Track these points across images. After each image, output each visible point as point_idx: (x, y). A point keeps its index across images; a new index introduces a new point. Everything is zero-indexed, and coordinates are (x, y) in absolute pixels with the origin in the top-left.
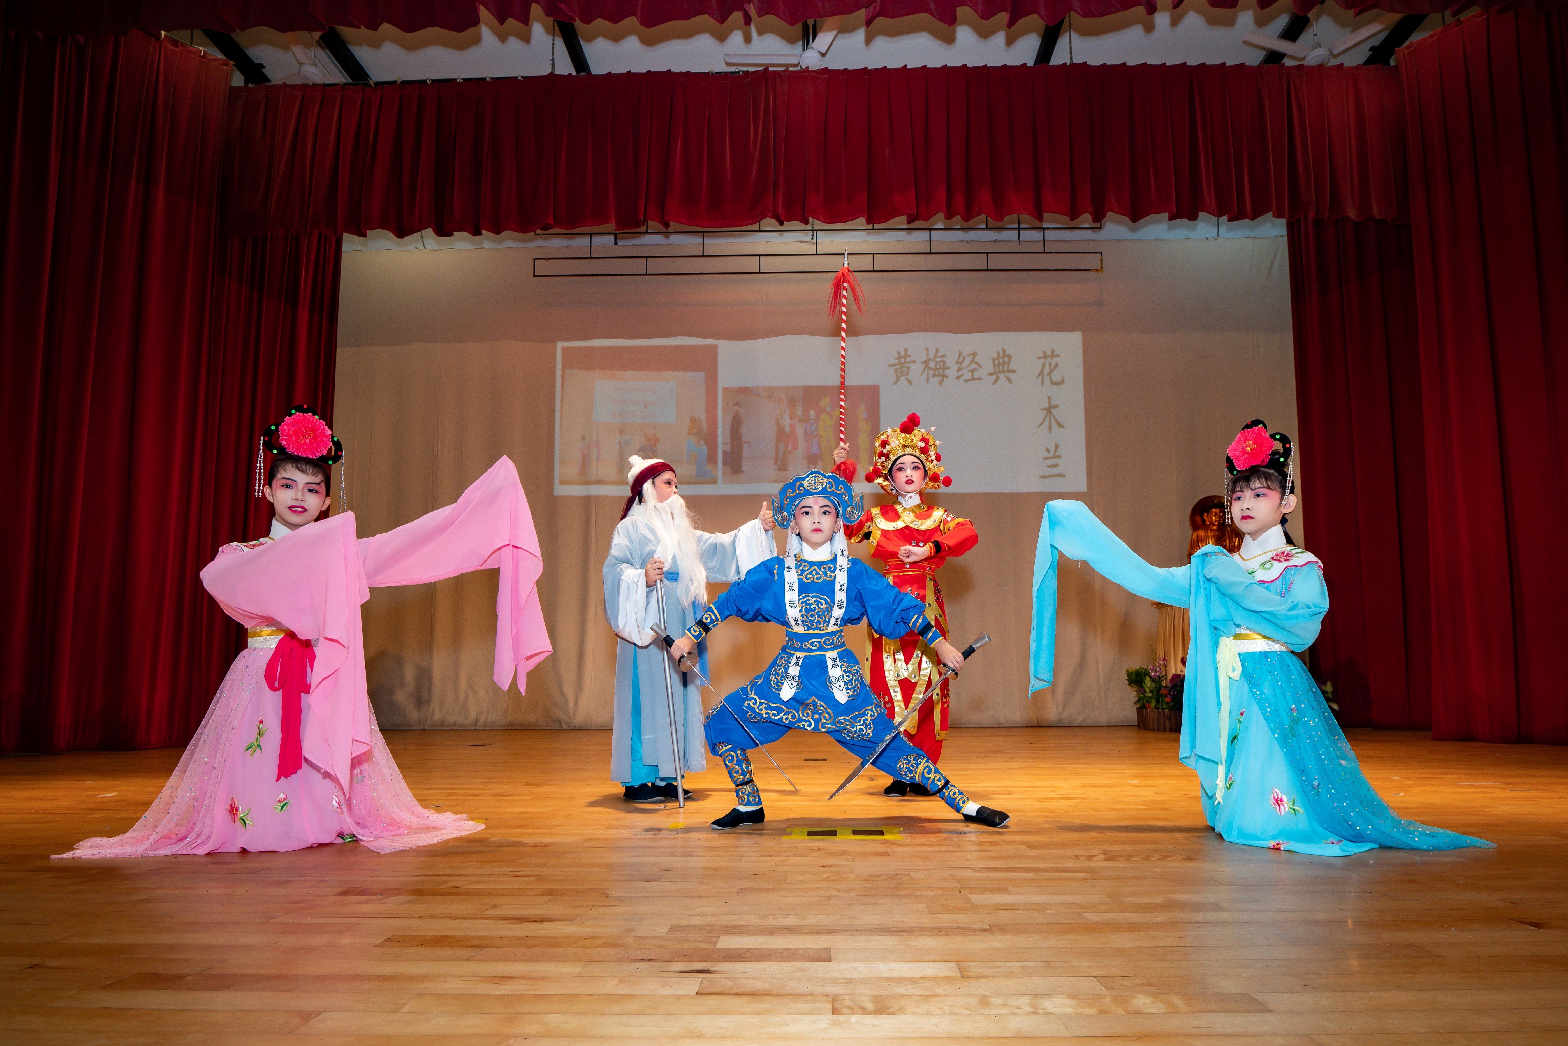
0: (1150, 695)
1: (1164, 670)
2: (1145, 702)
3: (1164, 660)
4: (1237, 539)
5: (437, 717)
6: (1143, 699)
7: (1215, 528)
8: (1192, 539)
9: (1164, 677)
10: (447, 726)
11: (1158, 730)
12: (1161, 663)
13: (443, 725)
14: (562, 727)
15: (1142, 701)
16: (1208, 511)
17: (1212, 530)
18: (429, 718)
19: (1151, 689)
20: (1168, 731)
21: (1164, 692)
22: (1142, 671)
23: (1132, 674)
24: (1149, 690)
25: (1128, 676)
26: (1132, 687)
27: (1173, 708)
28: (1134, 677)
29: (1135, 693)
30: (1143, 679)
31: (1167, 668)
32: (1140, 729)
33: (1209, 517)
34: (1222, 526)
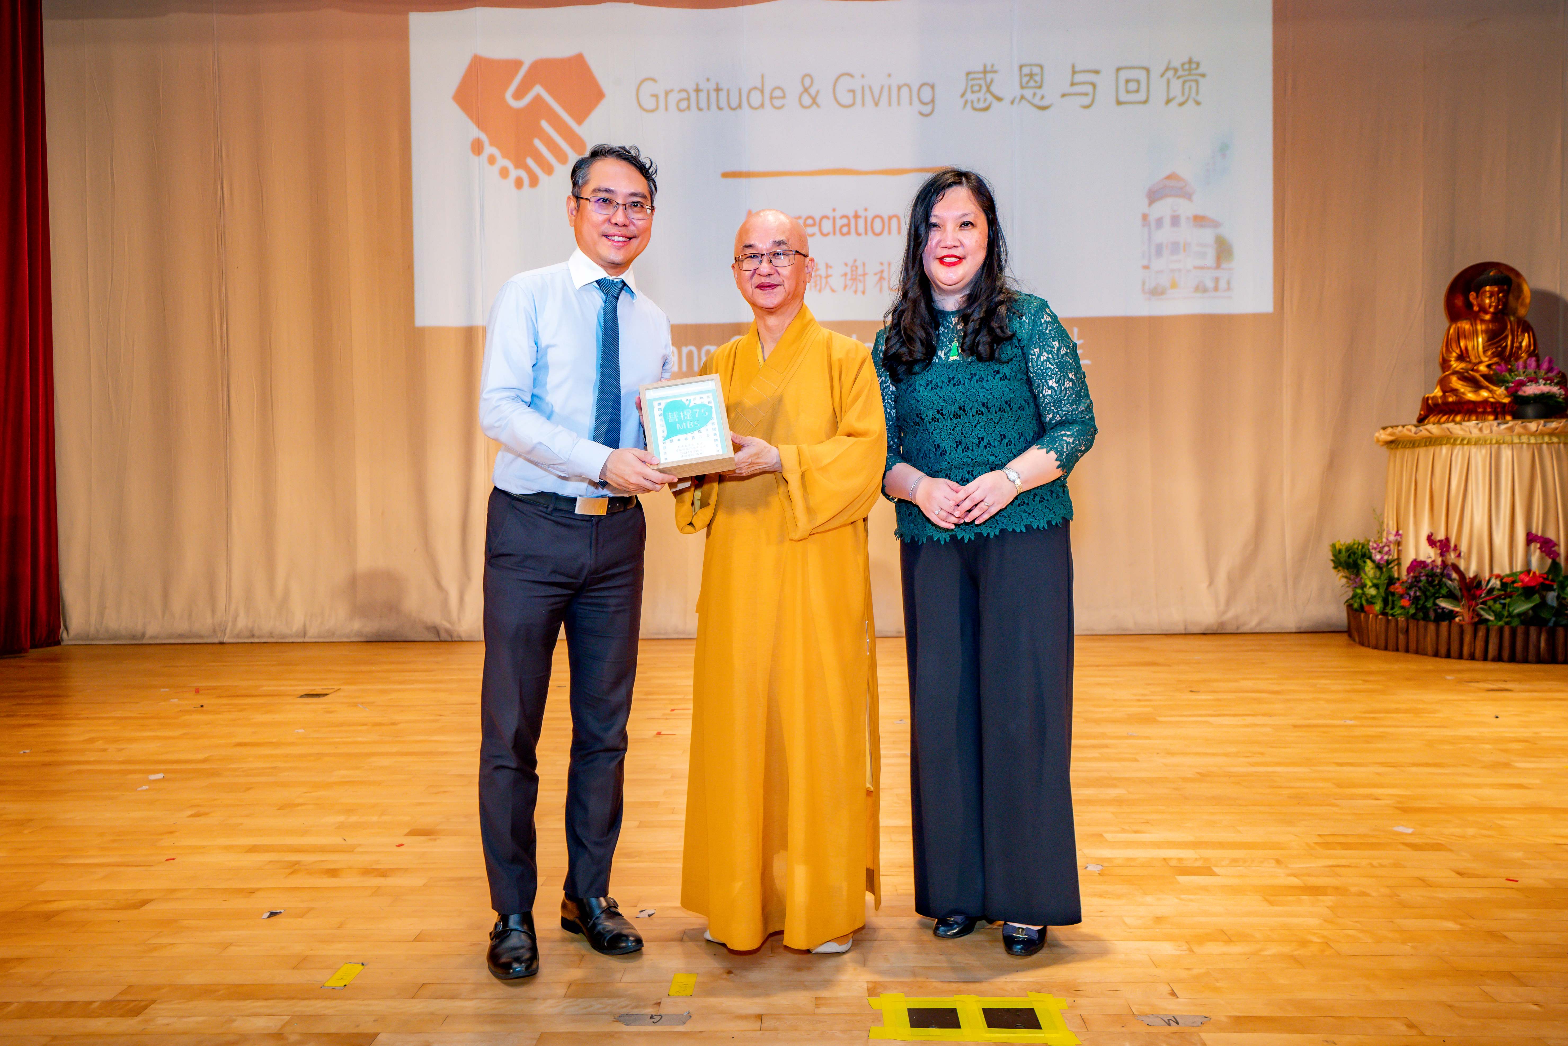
0: (1373, 592)
1: (1396, 551)
2: (1364, 603)
3: (1397, 534)
4: (1526, 335)
5: (242, 623)
6: (1360, 598)
7: (1488, 317)
8: (1448, 336)
9: (1396, 562)
10: (259, 637)
11: (1386, 649)
12: (1392, 538)
13: (253, 636)
14: (439, 638)
15: (1357, 600)
16: (1478, 289)
17: (1483, 321)
18: (230, 625)
19: (1375, 581)
20: (1401, 652)
21: (1398, 588)
22: (1358, 549)
23: (1340, 552)
24: (1372, 582)
25: (1334, 555)
26: (1339, 571)
27: (1413, 616)
28: (1344, 555)
29: (1344, 581)
30: (1360, 562)
31: (1400, 548)
32: (1353, 643)
33: (1480, 299)
34: (1501, 315)
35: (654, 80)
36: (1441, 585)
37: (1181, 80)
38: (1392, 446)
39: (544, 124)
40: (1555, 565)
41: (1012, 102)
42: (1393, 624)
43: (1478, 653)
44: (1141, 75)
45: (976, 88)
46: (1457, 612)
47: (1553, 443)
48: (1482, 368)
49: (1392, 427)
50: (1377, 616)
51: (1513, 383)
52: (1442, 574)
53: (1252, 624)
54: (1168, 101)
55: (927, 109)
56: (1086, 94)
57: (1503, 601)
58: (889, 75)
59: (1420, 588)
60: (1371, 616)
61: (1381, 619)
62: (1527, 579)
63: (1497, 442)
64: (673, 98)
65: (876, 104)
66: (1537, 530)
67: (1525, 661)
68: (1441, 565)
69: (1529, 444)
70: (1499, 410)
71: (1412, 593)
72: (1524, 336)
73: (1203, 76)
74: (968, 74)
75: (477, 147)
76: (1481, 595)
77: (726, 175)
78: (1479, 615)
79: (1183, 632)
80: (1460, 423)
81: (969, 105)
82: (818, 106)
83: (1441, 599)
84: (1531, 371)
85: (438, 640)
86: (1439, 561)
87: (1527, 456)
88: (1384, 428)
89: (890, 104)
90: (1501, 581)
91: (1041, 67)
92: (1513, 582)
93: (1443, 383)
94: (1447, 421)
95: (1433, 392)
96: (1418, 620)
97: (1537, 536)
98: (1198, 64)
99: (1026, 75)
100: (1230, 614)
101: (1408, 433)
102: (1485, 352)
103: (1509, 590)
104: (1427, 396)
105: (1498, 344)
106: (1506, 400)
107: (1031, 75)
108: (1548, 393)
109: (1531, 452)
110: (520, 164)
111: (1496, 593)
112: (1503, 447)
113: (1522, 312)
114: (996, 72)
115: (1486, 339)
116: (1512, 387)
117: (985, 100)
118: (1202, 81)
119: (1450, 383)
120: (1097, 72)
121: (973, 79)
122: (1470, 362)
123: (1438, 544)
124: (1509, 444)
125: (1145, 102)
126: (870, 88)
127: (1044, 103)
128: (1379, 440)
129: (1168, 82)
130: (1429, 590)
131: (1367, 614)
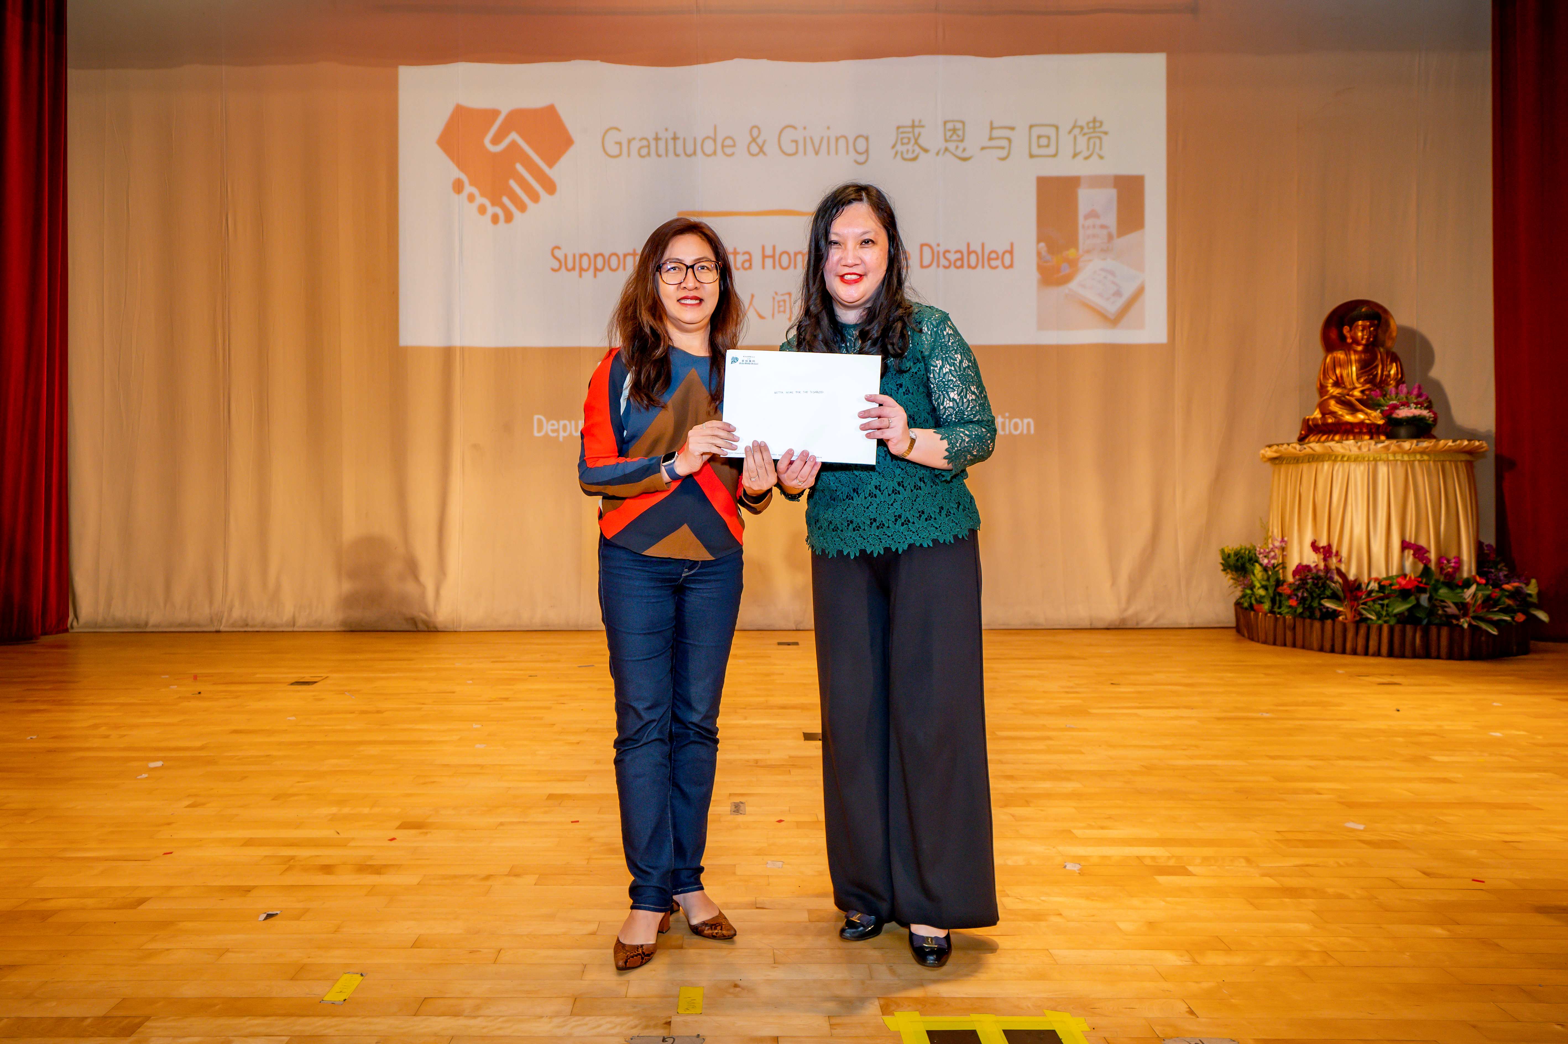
0: (1262, 592)
1: (1282, 556)
2: (1254, 602)
3: (1283, 540)
4: (1395, 365)
5: (237, 613)
6: (1250, 598)
7: (1360, 348)
8: (1325, 364)
9: (1281, 566)
10: (252, 627)
11: (1274, 644)
12: (1277, 544)
13: (247, 625)
15: (1247, 600)
16: (1351, 324)
17: (1356, 352)
18: (226, 615)
19: (1264, 583)
20: (1288, 646)
21: (1285, 590)
22: (1245, 553)
23: (1229, 556)
24: (1260, 583)
25: (1223, 559)
26: (1227, 573)
27: (1300, 615)
28: (1232, 559)
29: (1231, 581)
30: (1248, 565)
31: (1285, 553)
32: (1242, 638)
33: (1353, 332)
34: (1372, 346)
35: (618, 129)
36: (1325, 586)
37: (1086, 137)
38: (1277, 462)
39: (519, 167)
40: (1427, 570)
41: (938, 154)
42: (1281, 622)
43: (1361, 650)
44: (1052, 132)
45: (905, 141)
46: (1340, 612)
47: (1424, 461)
48: (1357, 393)
49: (1278, 445)
50: (1266, 614)
52: (1326, 577)
53: (1150, 619)
54: (1075, 155)
55: (861, 158)
56: (1003, 148)
57: (1382, 602)
58: (828, 128)
59: (1307, 590)
60: (1260, 614)
61: (1270, 617)
62: (1403, 582)
63: (1375, 460)
64: (635, 145)
65: (817, 153)
66: (1410, 538)
67: (1404, 658)
68: (1324, 569)
69: (1402, 462)
70: (1374, 431)
71: (1300, 594)
72: (1392, 365)
73: (1106, 133)
74: (898, 128)
75: (458, 187)
76: (1361, 597)
78: (1360, 614)
79: (1089, 627)
80: (1339, 442)
81: (899, 156)
82: (765, 154)
83: (1326, 600)
84: (1402, 396)
85: (415, 630)
86: (1322, 566)
87: (1401, 472)
88: (1270, 446)
89: (829, 153)
90: (1379, 584)
91: (963, 123)
92: (1391, 585)
93: (1322, 406)
94: (1326, 440)
95: (1313, 413)
96: (1304, 618)
97: (1410, 543)
98: (1101, 123)
99: (949, 130)
100: (1131, 611)
101: (1291, 450)
102: (1358, 379)
103: (1387, 592)
104: (1307, 417)
105: (1370, 372)
106: (1381, 422)
107: (954, 130)
108: (1418, 415)
109: (1404, 467)
110: (496, 201)
111: (1375, 594)
112: (1380, 464)
114: (923, 126)
115: (1359, 367)
117: (913, 151)
118: (1104, 137)
119: (1329, 405)
120: (1012, 129)
121: (902, 133)
122: (1345, 387)
123: (1321, 550)
124: (1385, 462)
125: (1055, 155)
126: (811, 139)
127: (965, 155)
128: (1264, 456)
129: (1075, 138)
130: (1315, 592)
131: (1256, 612)
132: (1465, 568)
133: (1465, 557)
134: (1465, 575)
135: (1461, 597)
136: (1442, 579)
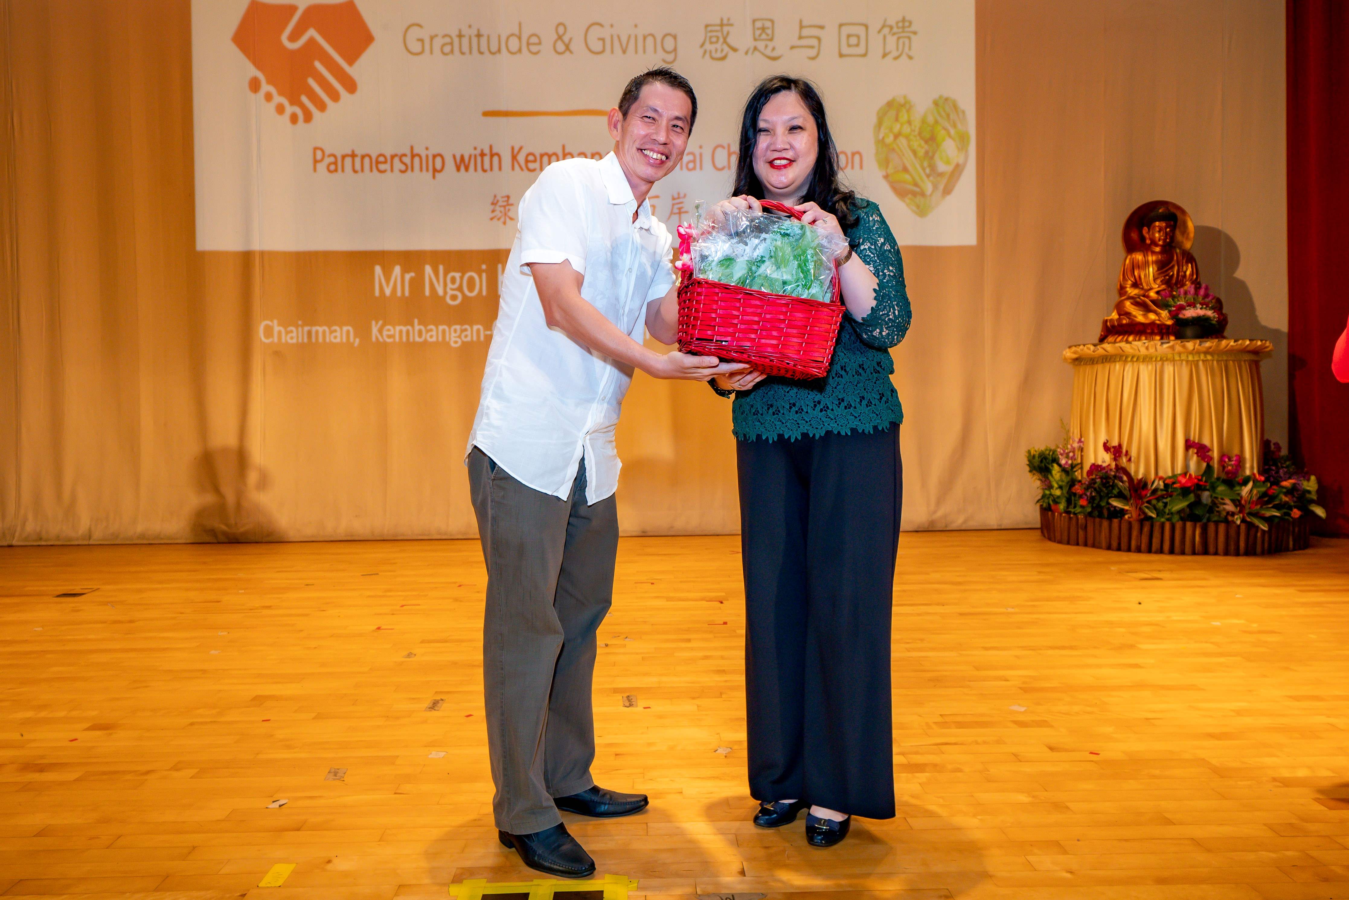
0: (1058, 492)
1: (1079, 456)
2: (1051, 503)
3: (1080, 441)
4: (1190, 265)
5: (30, 527)
6: (1048, 498)
7: (1158, 249)
8: (1124, 265)
9: (1079, 466)
10: (46, 540)
11: (1068, 543)
12: (1076, 445)
13: (41, 539)
15: (1046, 501)
16: (1149, 225)
17: (1153, 253)
18: (19, 529)
19: (1060, 483)
20: (1081, 546)
21: (1078, 489)
22: (1049, 455)
23: (1034, 456)
24: (1057, 483)
25: (1029, 460)
26: (1034, 474)
27: (1090, 514)
28: (1037, 461)
29: (1038, 483)
30: (1049, 466)
31: (1083, 454)
32: (1043, 538)
33: (1151, 233)
34: (1169, 247)
35: (419, 26)
36: (1114, 486)
37: (895, 37)
38: (1076, 363)
39: (318, 65)
40: (1209, 468)
41: (747, 53)
43: (1144, 546)
44: (861, 31)
45: (714, 39)
46: (1127, 510)
47: (1208, 360)
48: (1152, 294)
49: (1075, 346)
50: (1061, 514)
51: (1174, 307)
52: (1115, 477)
53: (958, 521)
54: (885, 55)
55: (670, 58)
56: (812, 47)
57: (1165, 500)
58: (636, 26)
59: (1095, 489)
60: (1056, 514)
61: (1065, 516)
62: (1184, 481)
63: (1161, 359)
64: (438, 42)
65: (624, 52)
66: (1194, 437)
67: (1183, 553)
68: (1115, 469)
69: (1187, 361)
70: (1164, 331)
71: (1088, 494)
72: (1187, 266)
73: (915, 33)
74: (707, 26)
75: (255, 85)
76: (1146, 495)
77: (486, 114)
78: (1144, 513)
80: (1130, 343)
81: (707, 55)
82: (571, 52)
83: (1113, 499)
84: (1190, 297)
85: (216, 541)
86: (1113, 465)
87: (1185, 371)
88: (1069, 347)
89: (636, 52)
90: (1164, 482)
91: (772, 21)
92: (1174, 483)
93: (1119, 307)
95: (1111, 315)
96: (1094, 517)
97: (1194, 442)
98: (910, 23)
99: (758, 29)
100: (940, 513)
101: (1088, 351)
102: (1155, 280)
103: (1170, 490)
104: (1106, 318)
105: (1166, 274)
106: (1169, 322)
107: (763, 29)
108: (1203, 316)
109: (1189, 368)
110: (294, 101)
111: (1159, 493)
112: (1166, 363)
113: (1188, 245)
114: (731, 25)
115: (1156, 269)
116: (1174, 311)
117: (722, 50)
118: (913, 36)
119: (1125, 307)
120: (822, 27)
121: (711, 31)
122: (1142, 289)
123: (1112, 450)
124: (1171, 361)
125: (865, 55)
126: (619, 37)
127: (775, 54)
128: (1065, 359)
129: (885, 38)
130: (1102, 491)
131: (1053, 512)
132: (1248, 465)
133: (1247, 454)
134: (1248, 472)
135: (1239, 494)
136: (1223, 476)
